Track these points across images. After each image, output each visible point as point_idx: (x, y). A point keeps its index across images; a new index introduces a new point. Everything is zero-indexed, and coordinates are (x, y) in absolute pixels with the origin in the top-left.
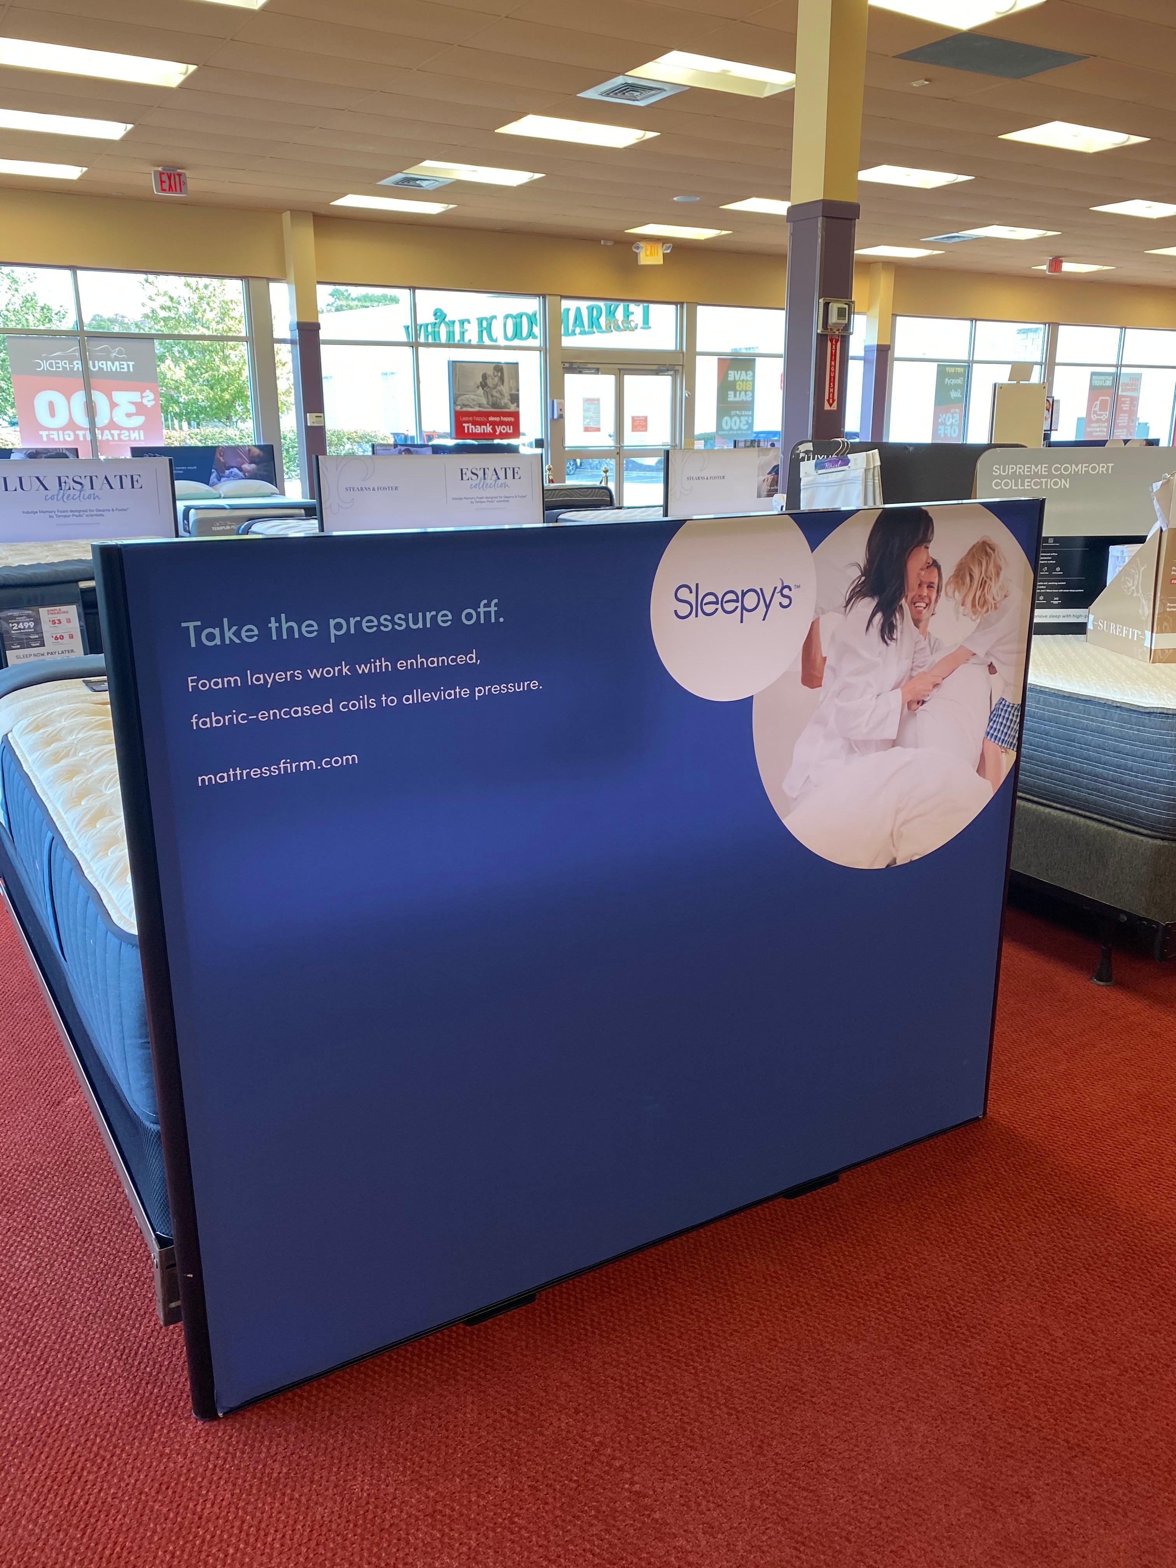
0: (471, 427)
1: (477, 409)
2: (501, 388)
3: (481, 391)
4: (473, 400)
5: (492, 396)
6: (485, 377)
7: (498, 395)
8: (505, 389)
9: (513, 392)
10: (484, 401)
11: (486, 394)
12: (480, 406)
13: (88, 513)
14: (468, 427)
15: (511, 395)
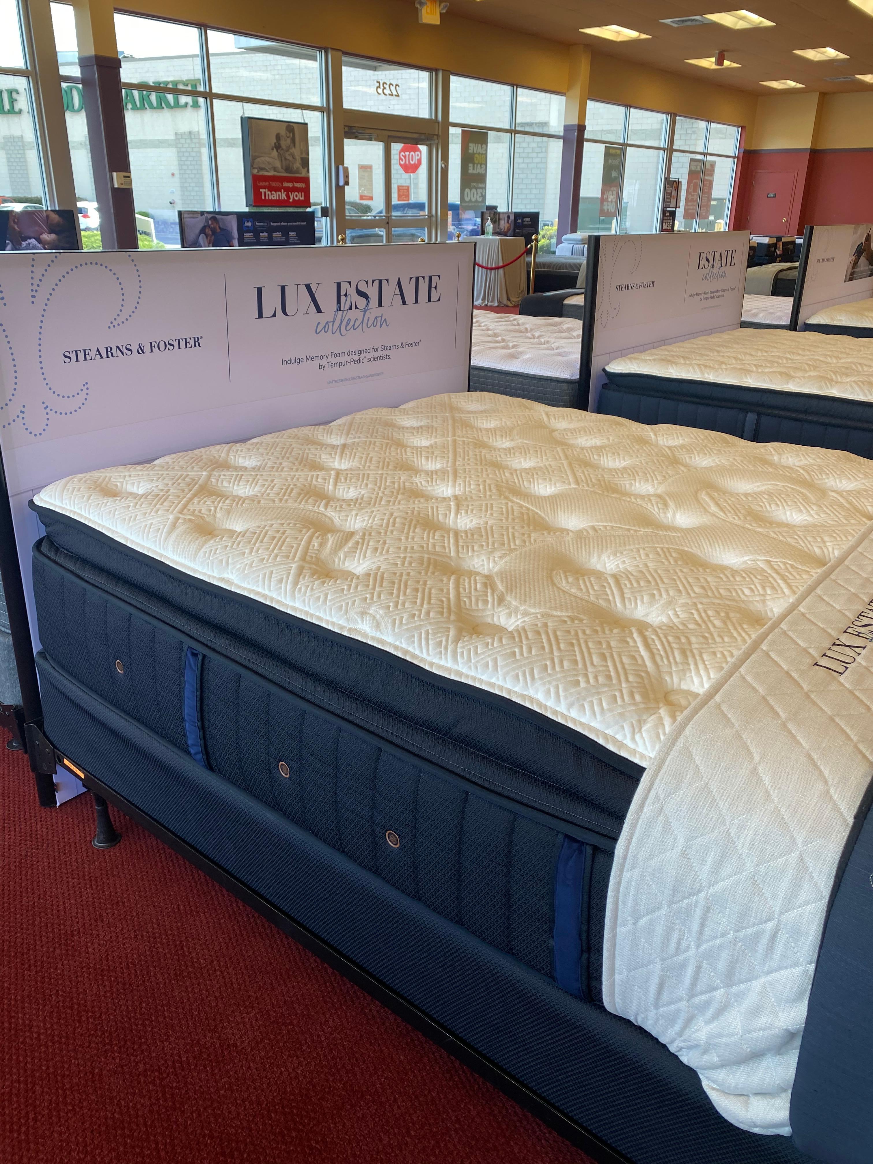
0: (268, 193)
1: (271, 173)
2: (292, 150)
3: (275, 153)
4: (269, 163)
5: (286, 159)
6: (278, 137)
7: (290, 158)
8: (296, 151)
9: (304, 156)
10: (278, 164)
11: (280, 156)
12: (275, 169)
13: (372, 355)
14: (265, 193)
15: (302, 159)
